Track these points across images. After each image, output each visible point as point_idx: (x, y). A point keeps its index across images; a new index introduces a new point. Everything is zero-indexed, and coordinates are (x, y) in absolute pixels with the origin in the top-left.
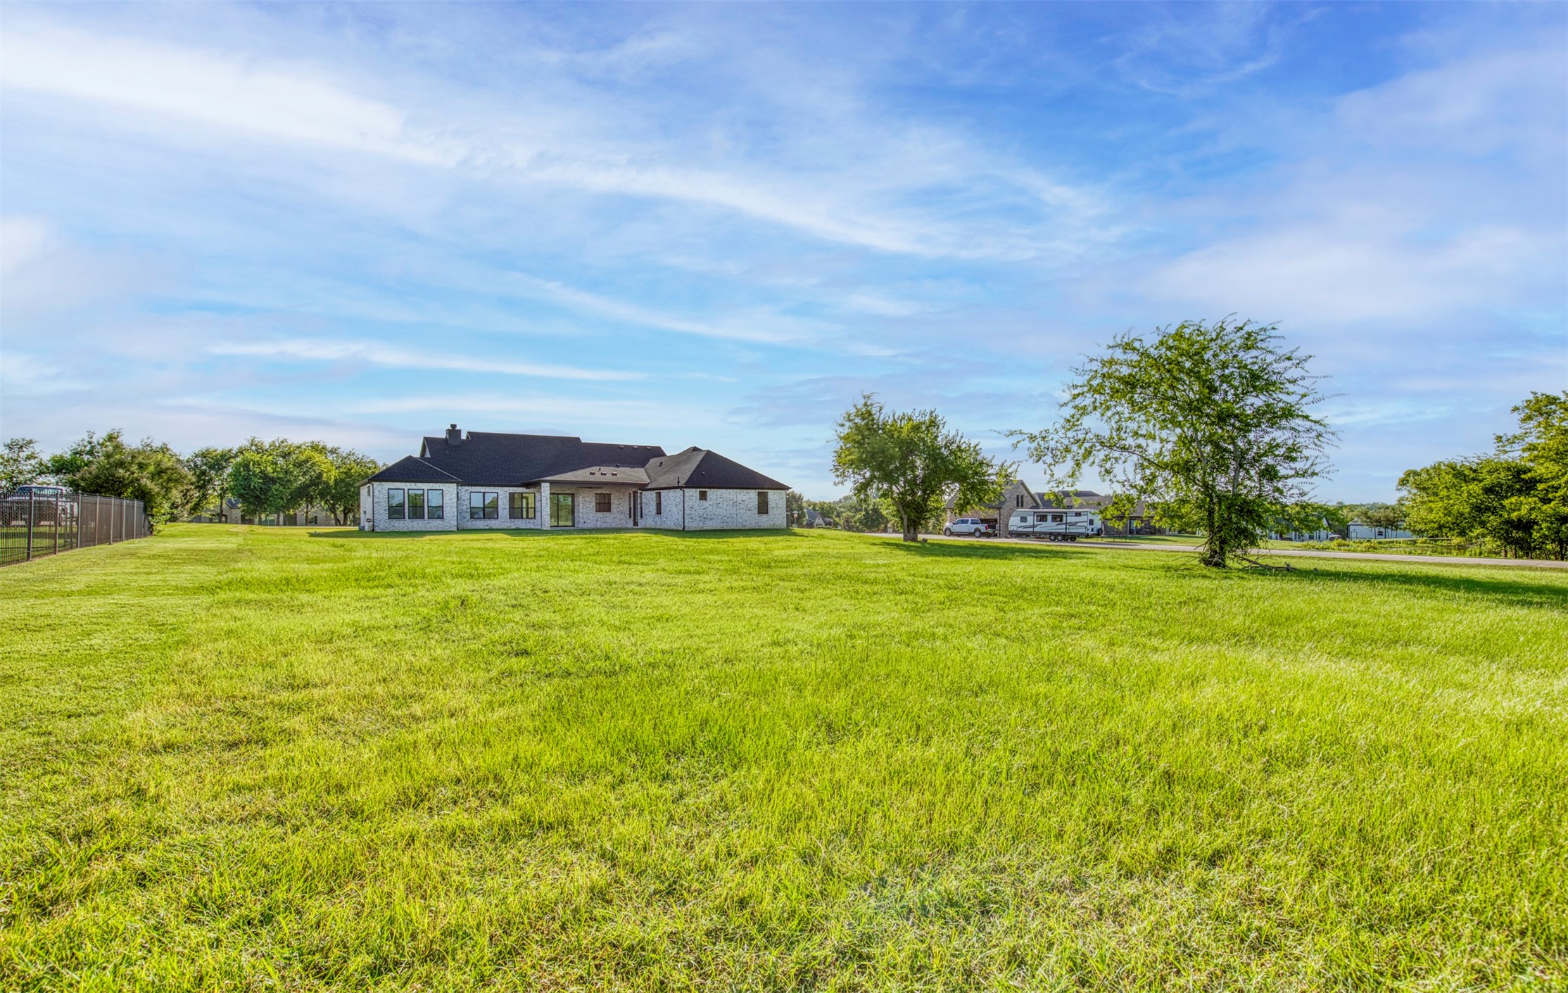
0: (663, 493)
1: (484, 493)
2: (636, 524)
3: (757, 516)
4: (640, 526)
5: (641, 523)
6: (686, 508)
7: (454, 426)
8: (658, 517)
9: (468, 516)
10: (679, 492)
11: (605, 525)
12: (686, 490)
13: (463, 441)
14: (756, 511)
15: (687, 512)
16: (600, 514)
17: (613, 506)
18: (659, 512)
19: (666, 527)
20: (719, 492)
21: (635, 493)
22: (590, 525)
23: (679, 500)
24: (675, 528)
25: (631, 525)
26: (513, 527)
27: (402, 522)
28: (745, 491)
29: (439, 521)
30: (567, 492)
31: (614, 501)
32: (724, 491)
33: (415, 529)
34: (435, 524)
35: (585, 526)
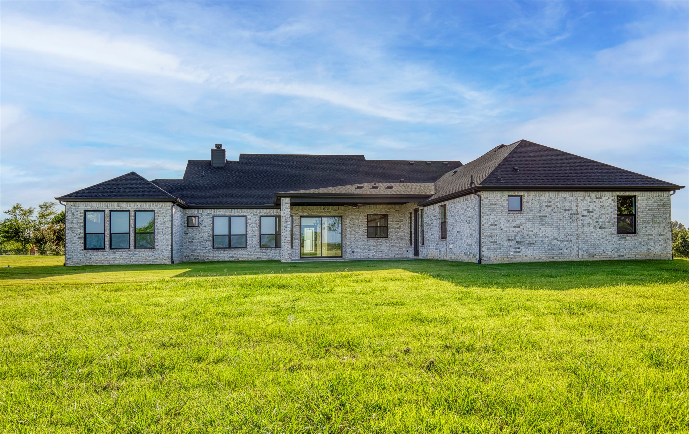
0: (450, 204)
1: (230, 217)
2: (417, 253)
3: (616, 237)
4: (420, 257)
5: (424, 252)
6: (485, 226)
7: (219, 146)
8: (442, 244)
9: (209, 244)
10: (472, 199)
11: (379, 256)
12: (484, 194)
13: (229, 163)
14: (614, 229)
15: (486, 232)
16: (373, 242)
17: (391, 231)
18: (443, 236)
19: (454, 258)
20: (545, 196)
21: (416, 211)
22: (360, 254)
23: (472, 213)
24: (466, 259)
25: (411, 255)
26: (265, 258)
27: (100, 253)
28: (593, 194)
29: (148, 253)
30: (333, 213)
31: (392, 224)
32: (553, 194)
33: (117, 262)
34: (143, 256)
35: (354, 257)
